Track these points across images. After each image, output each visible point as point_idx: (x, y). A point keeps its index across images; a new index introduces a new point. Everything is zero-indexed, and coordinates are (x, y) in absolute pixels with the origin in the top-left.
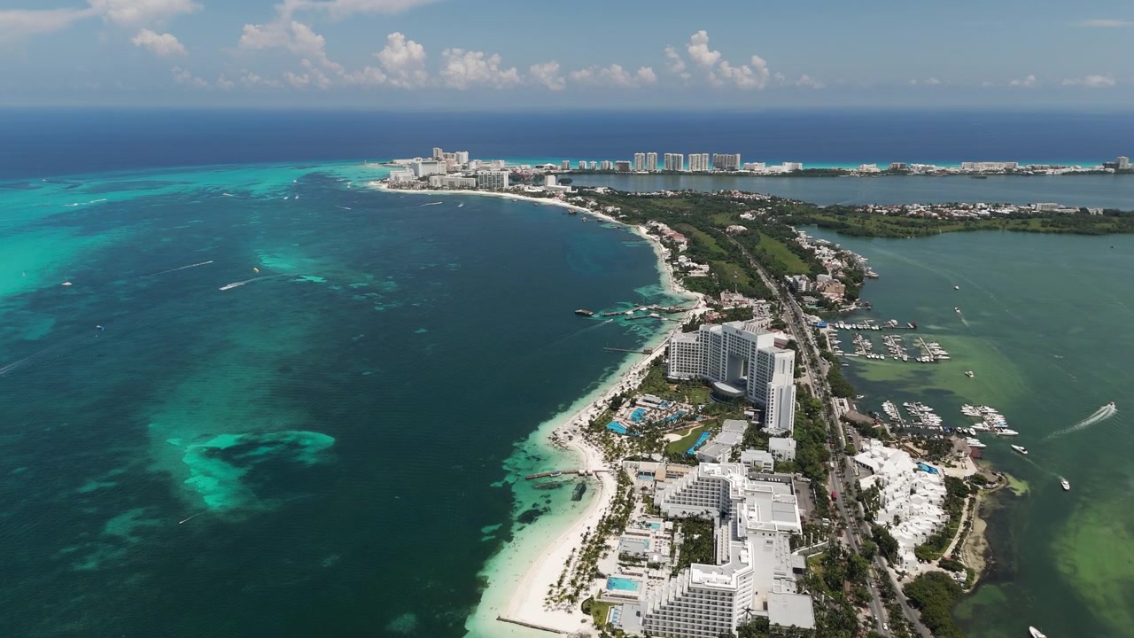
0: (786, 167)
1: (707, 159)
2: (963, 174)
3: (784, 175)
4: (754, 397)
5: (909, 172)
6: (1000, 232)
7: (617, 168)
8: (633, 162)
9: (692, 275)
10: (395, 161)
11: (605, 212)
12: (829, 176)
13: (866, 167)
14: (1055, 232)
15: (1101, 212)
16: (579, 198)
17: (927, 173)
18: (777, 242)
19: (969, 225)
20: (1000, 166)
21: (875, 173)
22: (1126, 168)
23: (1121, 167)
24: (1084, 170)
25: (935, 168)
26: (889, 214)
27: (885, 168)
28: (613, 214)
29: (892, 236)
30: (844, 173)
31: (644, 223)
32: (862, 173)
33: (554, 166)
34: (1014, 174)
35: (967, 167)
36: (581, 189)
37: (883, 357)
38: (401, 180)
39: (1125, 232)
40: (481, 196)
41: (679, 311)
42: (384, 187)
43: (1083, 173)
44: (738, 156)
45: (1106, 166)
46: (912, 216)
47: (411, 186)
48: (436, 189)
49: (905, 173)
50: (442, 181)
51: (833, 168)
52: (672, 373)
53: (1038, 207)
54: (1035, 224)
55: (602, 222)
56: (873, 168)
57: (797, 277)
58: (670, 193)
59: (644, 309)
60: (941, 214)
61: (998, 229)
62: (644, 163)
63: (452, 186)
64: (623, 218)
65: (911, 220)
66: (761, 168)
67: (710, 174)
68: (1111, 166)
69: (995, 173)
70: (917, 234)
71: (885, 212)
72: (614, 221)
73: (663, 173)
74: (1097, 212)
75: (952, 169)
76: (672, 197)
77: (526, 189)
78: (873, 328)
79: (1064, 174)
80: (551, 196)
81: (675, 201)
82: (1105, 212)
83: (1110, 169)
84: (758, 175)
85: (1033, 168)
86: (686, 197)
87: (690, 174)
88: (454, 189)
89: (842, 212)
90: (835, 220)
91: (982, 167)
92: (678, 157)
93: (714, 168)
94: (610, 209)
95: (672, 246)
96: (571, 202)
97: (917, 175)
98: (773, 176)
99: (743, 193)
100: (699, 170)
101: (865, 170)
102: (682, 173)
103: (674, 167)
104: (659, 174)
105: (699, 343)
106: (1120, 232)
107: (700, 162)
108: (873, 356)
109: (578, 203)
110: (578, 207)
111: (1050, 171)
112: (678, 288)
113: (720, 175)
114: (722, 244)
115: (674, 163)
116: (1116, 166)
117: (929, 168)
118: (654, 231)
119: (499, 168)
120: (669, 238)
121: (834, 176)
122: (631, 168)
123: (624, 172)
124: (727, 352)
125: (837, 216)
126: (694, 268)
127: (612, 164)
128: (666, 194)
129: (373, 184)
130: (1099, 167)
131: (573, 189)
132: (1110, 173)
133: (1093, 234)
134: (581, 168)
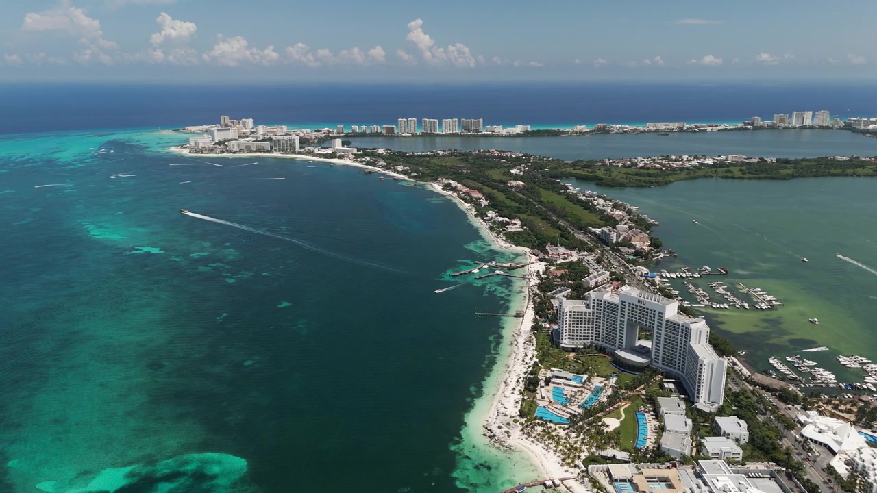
0: (519, 129)
1: (457, 123)
2: (649, 131)
3: (518, 135)
4: (661, 365)
5: (612, 130)
7: (384, 132)
8: (397, 126)
9: (510, 230)
10: (186, 128)
11: (396, 171)
12: (553, 135)
13: (579, 128)
14: (755, 178)
15: (774, 161)
16: (368, 159)
17: (624, 131)
18: (556, 195)
19: (690, 174)
20: (673, 125)
21: (586, 133)
22: (759, 125)
23: (755, 125)
25: (629, 127)
26: (624, 166)
27: (592, 128)
28: (404, 172)
30: (563, 133)
31: (435, 180)
32: (576, 133)
33: (331, 130)
34: (686, 132)
35: (650, 126)
36: (364, 150)
37: (726, 306)
38: (201, 146)
40: (278, 158)
41: (518, 267)
42: (185, 152)
45: (745, 124)
46: (642, 168)
47: (211, 150)
48: (236, 153)
49: (608, 132)
50: (237, 145)
51: (553, 129)
52: (564, 341)
53: (727, 158)
54: (736, 172)
55: (396, 180)
56: (584, 128)
57: (606, 229)
58: (441, 153)
59: (486, 266)
60: (663, 165)
62: (407, 127)
63: (249, 150)
64: (415, 177)
65: (644, 171)
66: (499, 130)
67: (461, 136)
68: (749, 124)
69: (671, 131)
70: (658, 184)
71: (619, 165)
72: (408, 179)
73: (423, 135)
74: (772, 161)
75: (640, 128)
76: (443, 156)
77: (316, 151)
78: (695, 275)
79: (719, 130)
80: (341, 157)
81: (447, 159)
82: (777, 160)
84: (498, 136)
85: (696, 126)
86: (455, 156)
88: (251, 152)
89: (586, 165)
90: (586, 173)
91: (662, 126)
92: (433, 122)
93: (463, 131)
94: (400, 168)
96: (362, 162)
99: (499, 152)
100: (451, 132)
101: (578, 130)
102: (438, 135)
103: (431, 130)
104: (419, 136)
107: (451, 126)
108: (718, 306)
109: (368, 163)
110: (369, 167)
111: (709, 129)
112: (502, 243)
113: (469, 136)
115: (430, 127)
116: (752, 124)
117: (624, 128)
118: (447, 187)
119: (283, 132)
121: (556, 135)
122: (396, 131)
123: (390, 134)
124: (625, 320)
125: (586, 170)
126: (507, 223)
127: (379, 128)
128: (438, 154)
129: (174, 150)
131: (359, 150)
134: (353, 131)
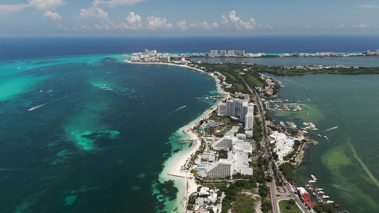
0: (259, 55)
1: (234, 52)
2: (316, 56)
3: (259, 57)
4: (242, 120)
5: (299, 56)
6: (325, 74)
7: (205, 55)
8: (210, 53)
9: (227, 87)
10: (133, 53)
11: (200, 69)
12: (273, 57)
13: (285, 54)
14: (342, 74)
15: (358, 68)
16: (192, 65)
17: (305, 56)
18: (254, 78)
19: (315, 72)
20: (328, 54)
21: (288, 56)
22: (369, 54)
23: (368, 54)
24: (356, 55)
25: (307, 54)
26: (291, 69)
27: (291, 55)
28: (203, 69)
29: (290, 75)
30: (278, 56)
31: (213, 72)
32: (284, 56)
33: (184, 55)
34: (333, 56)
35: (318, 54)
36: (193, 62)
37: (282, 110)
38: (135, 59)
39: (364, 74)
40: (161, 64)
41: (222, 98)
42: (130, 62)
43: (355, 56)
44: (244, 51)
45: (363, 53)
46: (298, 69)
47: (138, 61)
48: (146, 62)
49: (298, 56)
50: (148, 59)
51: (275, 55)
52: (219, 114)
53: (338, 66)
54: (336, 71)
55: (199, 72)
56: (288, 55)
57: (259, 87)
58: (221, 63)
59: (211, 97)
60: (307, 69)
61: (324, 73)
62: (214, 53)
63: (152, 61)
64: (206, 71)
65: (297, 70)
66: (251, 55)
67: (235, 57)
68: (364, 53)
69: (327, 56)
70: (299, 75)
71: (289, 68)
72: (203, 71)
73: (220, 57)
74: (357, 68)
75: (313, 55)
76: (222, 64)
77: (175, 62)
78: (281, 102)
79: (349, 56)
80: (183, 64)
81: (223, 65)
82: (359, 67)
83: (364, 55)
84: (250, 57)
85: (339, 54)
86: (227, 64)
87: (228, 57)
88: (152, 62)
89: (275, 68)
90: (273, 71)
91: (323, 54)
92: (225, 52)
93: (236, 55)
94: (202, 68)
95: (221, 79)
96: (190, 66)
97: (302, 57)
98: (255, 57)
99: (245, 63)
100: (231, 56)
101: (285, 55)
102: (226, 57)
103: (223, 55)
104: (218, 57)
105: (226, 105)
106: (362, 74)
107: (231, 53)
108: (279, 109)
109: (192, 66)
110: (192, 67)
111: (344, 55)
112: (222, 91)
113: (238, 57)
114: (236, 78)
115: (223, 54)
116: (366, 53)
117: (305, 55)
118: (216, 74)
119: (167, 55)
120: (220, 76)
121: (275, 57)
122: (209, 55)
123: (207, 56)
124: (234, 107)
125: (274, 70)
126: (227, 85)
127: (203, 54)
128: (220, 63)
129: (126, 61)
130: (360, 54)
131: (190, 62)
132: (364, 56)
133: (354, 74)
134: (193, 55)
